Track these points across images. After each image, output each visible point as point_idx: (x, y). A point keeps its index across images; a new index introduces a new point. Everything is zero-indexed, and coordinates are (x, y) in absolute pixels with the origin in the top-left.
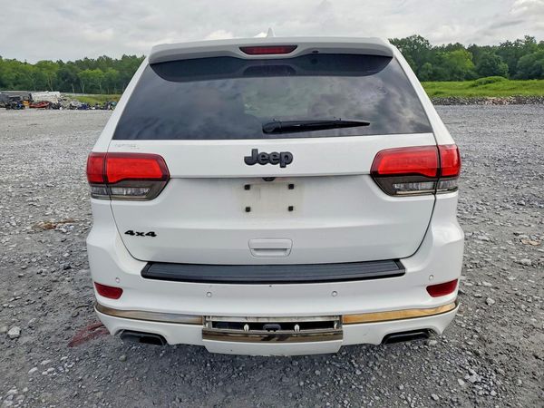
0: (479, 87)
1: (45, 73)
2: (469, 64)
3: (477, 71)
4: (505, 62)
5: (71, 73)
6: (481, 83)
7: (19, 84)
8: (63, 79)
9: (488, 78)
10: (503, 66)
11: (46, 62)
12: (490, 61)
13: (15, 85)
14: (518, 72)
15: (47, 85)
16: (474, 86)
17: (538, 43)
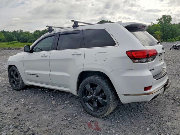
0: (11, 44)
2: (3, 37)
3: (7, 39)
4: (15, 37)
6: (11, 43)
9: (13, 42)
10: (15, 38)
12: (10, 36)
14: (20, 40)
16: (9, 44)
17: (24, 32)
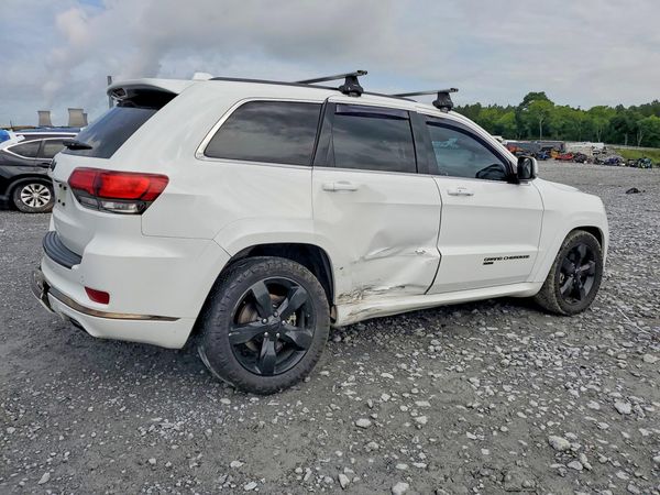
1: (596, 120)
5: (628, 121)
7: (564, 132)
8: (616, 128)
11: (601, 108)
13: (559, 134)
15: (595, 136)
